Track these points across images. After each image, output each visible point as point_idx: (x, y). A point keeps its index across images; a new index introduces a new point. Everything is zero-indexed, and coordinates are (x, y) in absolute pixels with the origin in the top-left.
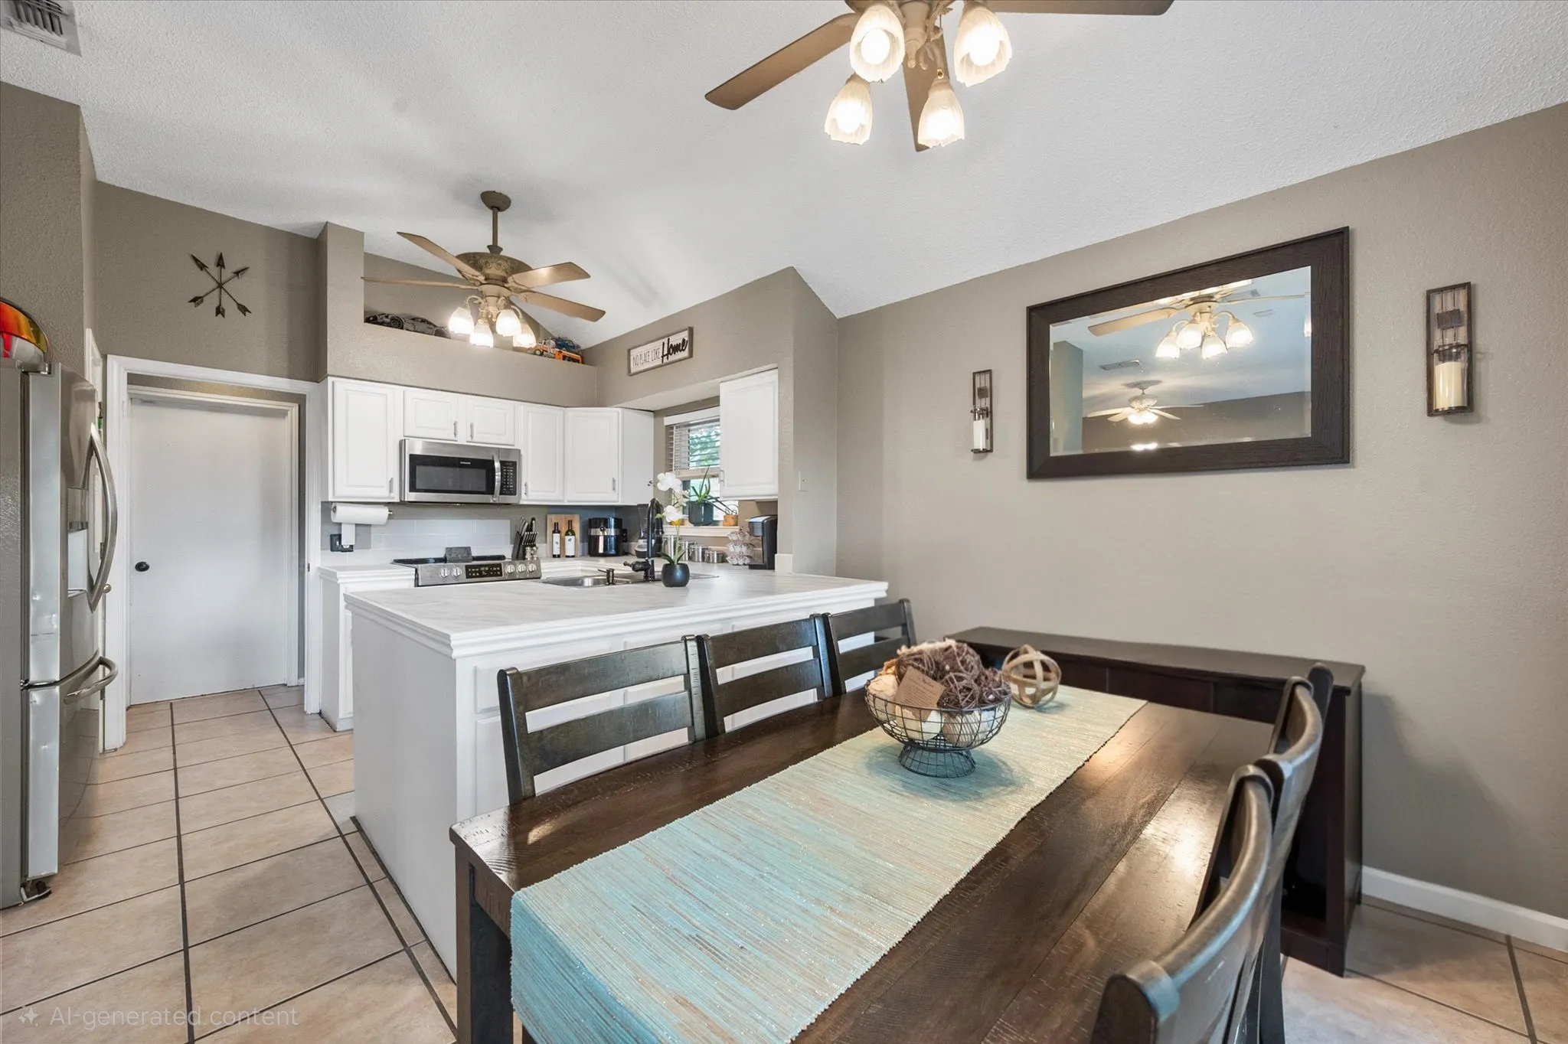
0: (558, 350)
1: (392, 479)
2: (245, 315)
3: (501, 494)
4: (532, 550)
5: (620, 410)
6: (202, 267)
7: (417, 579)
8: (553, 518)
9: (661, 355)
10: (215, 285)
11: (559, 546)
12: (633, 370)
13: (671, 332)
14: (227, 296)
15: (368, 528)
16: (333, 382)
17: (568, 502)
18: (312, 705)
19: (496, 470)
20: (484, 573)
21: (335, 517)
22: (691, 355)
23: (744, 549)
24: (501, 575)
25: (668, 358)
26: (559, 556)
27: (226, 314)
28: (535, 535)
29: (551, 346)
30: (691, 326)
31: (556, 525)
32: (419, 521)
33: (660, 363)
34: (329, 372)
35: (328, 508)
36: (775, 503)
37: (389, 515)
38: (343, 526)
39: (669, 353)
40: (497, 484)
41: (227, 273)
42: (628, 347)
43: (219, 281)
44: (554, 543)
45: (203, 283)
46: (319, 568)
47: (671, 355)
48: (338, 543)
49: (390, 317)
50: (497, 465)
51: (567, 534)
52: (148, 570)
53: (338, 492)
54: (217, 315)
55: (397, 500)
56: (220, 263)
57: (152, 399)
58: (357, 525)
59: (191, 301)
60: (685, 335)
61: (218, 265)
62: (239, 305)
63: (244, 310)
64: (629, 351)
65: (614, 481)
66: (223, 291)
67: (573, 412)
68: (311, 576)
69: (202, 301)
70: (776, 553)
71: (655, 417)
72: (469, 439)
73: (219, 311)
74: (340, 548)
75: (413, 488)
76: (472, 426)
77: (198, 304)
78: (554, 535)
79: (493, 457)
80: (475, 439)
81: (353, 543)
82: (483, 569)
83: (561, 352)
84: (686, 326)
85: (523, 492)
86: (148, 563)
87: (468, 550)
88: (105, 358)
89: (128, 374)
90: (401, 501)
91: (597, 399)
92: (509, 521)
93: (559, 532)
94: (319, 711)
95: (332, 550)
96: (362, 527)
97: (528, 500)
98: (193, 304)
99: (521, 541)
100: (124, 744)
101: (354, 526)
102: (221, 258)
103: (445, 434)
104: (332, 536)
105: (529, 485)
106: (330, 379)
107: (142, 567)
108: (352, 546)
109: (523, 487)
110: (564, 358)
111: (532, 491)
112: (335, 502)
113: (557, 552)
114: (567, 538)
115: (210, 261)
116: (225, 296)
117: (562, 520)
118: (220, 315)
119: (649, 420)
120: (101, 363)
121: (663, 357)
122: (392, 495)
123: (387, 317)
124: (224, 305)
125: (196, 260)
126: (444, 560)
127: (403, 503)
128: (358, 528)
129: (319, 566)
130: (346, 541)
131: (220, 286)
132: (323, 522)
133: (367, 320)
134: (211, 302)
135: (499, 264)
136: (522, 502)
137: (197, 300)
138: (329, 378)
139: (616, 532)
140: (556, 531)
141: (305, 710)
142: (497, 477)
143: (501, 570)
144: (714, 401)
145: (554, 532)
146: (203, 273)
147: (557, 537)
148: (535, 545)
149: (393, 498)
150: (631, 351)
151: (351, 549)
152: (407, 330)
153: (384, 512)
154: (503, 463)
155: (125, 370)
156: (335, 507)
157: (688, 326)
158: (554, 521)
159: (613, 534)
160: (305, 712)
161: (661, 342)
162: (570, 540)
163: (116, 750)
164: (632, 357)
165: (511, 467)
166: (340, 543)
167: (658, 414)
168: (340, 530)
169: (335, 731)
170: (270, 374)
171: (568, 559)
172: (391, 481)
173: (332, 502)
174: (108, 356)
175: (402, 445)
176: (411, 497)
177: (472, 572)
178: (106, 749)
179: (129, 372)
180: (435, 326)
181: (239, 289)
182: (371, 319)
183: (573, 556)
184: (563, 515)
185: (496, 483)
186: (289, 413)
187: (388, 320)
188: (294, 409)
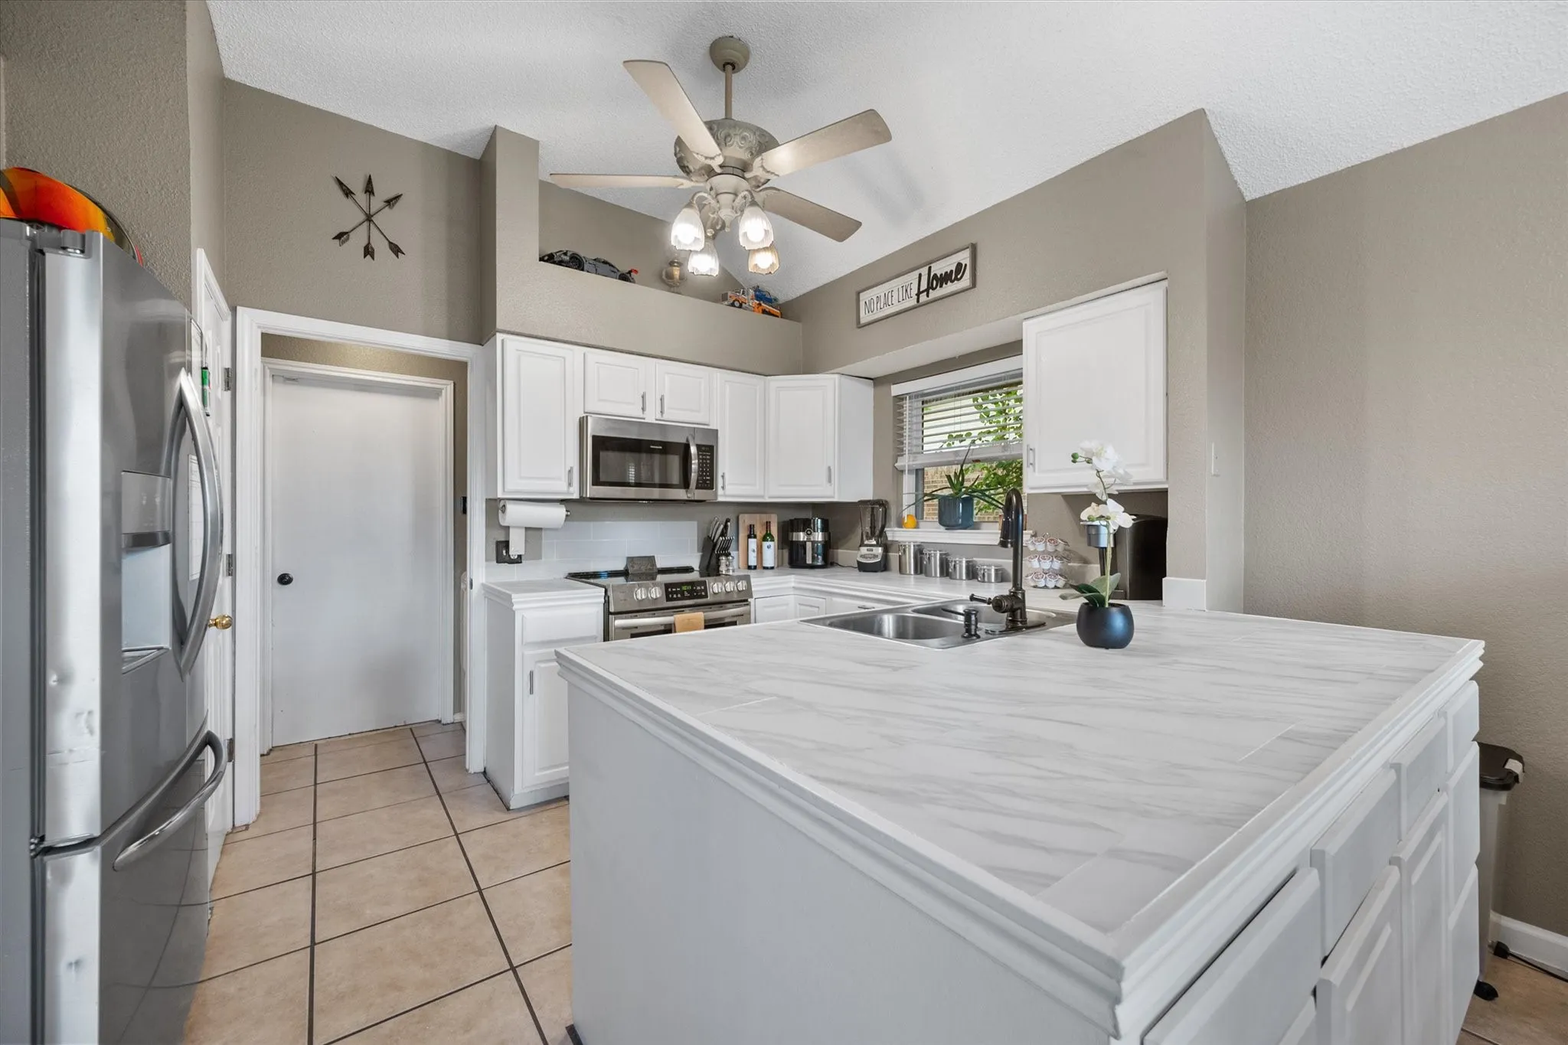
0: (758, 302)
1: (572, 468)
2: (397, 256)
3: (697, 488)
4: (728, 560)
5: (836, 376)
6: (348, 193)
7: (607, 603)
8: (746, 520)
9: (915, 291)
10: (362, 217)
11: (755, 554)
12: (863, 321)
13: (931, 258)
14: (378, 232)
15: (537, 533)
16: (503, 340)
17: (770, 497)
18: (476, 761)
19: (693, 457)
20: (686, 594)
21: (505, 519)
22: (974, 284)
23: (1057, 565)
24: (706, 596)
25: (928, 296)
26: (755, 567)
27: (375, 255)
28: (730, 541)
29: (750, 297)
30: (974, 242)
31: (751, 527)
32: (595, 523)
33: (913, 302)
34: (499, 325)
35: (495, 507)
36: (1163, 494)
37: (567, 516)
38: (511, 530)
39: (930, 287)
40: (694, 476)
41: (377, 202)
42: (859, 289)
43: (368, 213)
44: (750, 551)
45: (348, 215)
46: (483, 585)
47: (934, 289)
48: (504, 552)
49: (569, 254)
50: (693, 450)
51: (764, 539)
52: (291, 584)
53: (509, 487)
54: (365, 257)
55: (576, 496)
56: (369, 190)
57: (295, 377)
58: (527, 529)
59: (334, 238)
60: (964, 257)
61: (366, 191)
62: (390, 243)
63: (396, 250)
64: (858, 294)
65: (829, 469)
66: (372, 226)
67: (779, 383)
68: (474, 596)
69: (348, 239)
70: (1165, 576)
71: (875, 385)
72: (659, 416)
73: (368, 251)
74: (507, 559)
75: (596, 482)
76: (662, 400)
77: (343, 242)
78: (750, 540)
79: (687, 440)
80: (665, 417)
81: (522, 552)
82: (684, 588)
83: (760, 304)
84: (967, 243)
85: (720, 485)
86: (292, 575)
87: (651, 559)
88: (234, 311)
89: (263, 334)
90: (580, 497)
91: (806, 364)
92: (695, 523)
93: (755, 537)
94: (483, 770)
95: (498, 562)
96: (533, 532)
97: (725, 496)
98: (337, 241)
99: (714, 549)
100: (258, 816)
101: (524, 530)
102: (369, 181)
103: (630, 410)
104: (498, 543)
105: (726, 477)
106: (499, 337)
107: (285, 580)
108: (520, 556)
109: (720, 480)
110: (764, 312)
111: (730, 484)
112: (503, 499)
113: (753, 562)
114: (765, 544)
115: (357, 186)
116: (374, 231)
117: (757, 520)
118: (368, 257)
119: (868, 391)
120: (230, 318)
121: (918, 295)
122: (571, 489)
123: (565, 254)
124: (373, 244)
125: (340, 184)
126: (625, 573)
127: (582, 501)
128: (530, 532)
129: (484, 581)
130: (516, 549)
131: (369, 218)
132: (488, 525)
133: (541, 259)
134: (358, 241)
135: (744, 138)
136: (720, 499)
137: (340, 236)
138: (498, 334)
139: (824, 536)
140: (751, 535)
141: (467, 767)
142: (693, 466)
143: (705, 590)
144: (1014, 348)
145: (749, 537)
146: (349, 202)
147: (753, 543)
148: (729, 554)
149: (572, 494)
150: (861, 294)
151: (519, 560)
152: (588, 272)
153: (560, 512)
154: (699, 447)
155: (259, 327)
156: (504, 506)
157: (970, 242)
158: (748, 523)
159: (820, 539)
160: (467, 771)
161: (916, 274)
162: (769, 547)
163: (247, 827)
164: (862, 304)
165: (708, 452)
166: (507, 552)
167: (878, 382)
168: (508, 534)
169: (508, 809)
170: (427, 333)
171: (766, 571)
172: (570, 471)
173: (501, 500)
174: (238, 308)
175: (582, 423)
176: (591, 491)
177: (672, 593)
178: (237, 824)
179: (264, 331)
180: (618, 271)
181: (393, 223)
182: (546, 258)
183: (772, 568)
184: (758, 515)
185: (693, 474)
186: (443, 391)
187: (567, 258)
188: (447, 388)
